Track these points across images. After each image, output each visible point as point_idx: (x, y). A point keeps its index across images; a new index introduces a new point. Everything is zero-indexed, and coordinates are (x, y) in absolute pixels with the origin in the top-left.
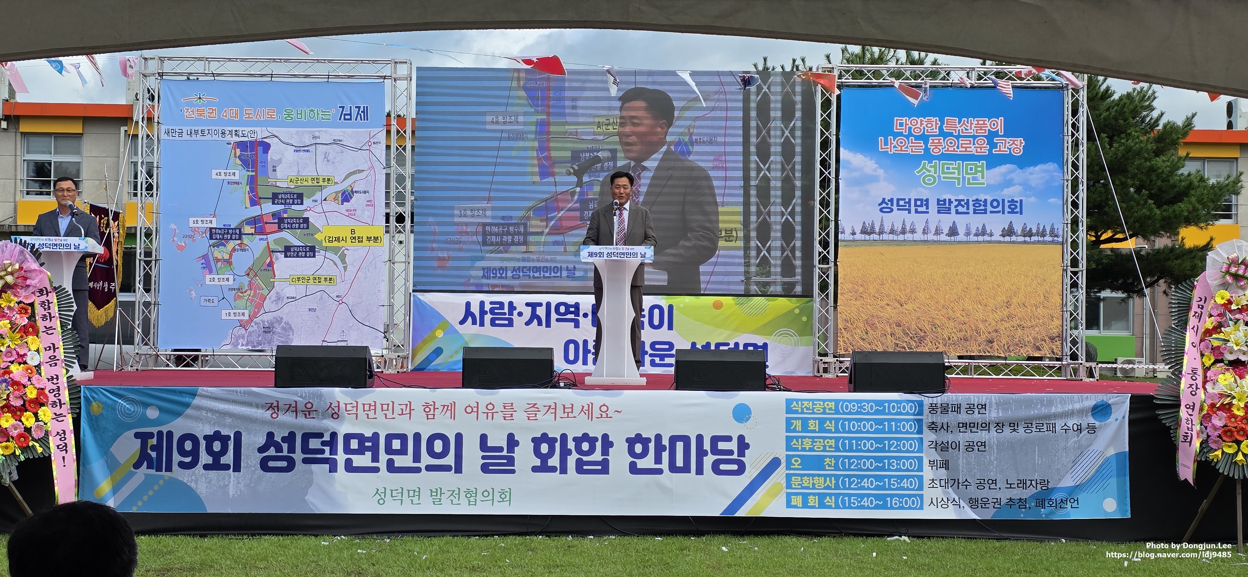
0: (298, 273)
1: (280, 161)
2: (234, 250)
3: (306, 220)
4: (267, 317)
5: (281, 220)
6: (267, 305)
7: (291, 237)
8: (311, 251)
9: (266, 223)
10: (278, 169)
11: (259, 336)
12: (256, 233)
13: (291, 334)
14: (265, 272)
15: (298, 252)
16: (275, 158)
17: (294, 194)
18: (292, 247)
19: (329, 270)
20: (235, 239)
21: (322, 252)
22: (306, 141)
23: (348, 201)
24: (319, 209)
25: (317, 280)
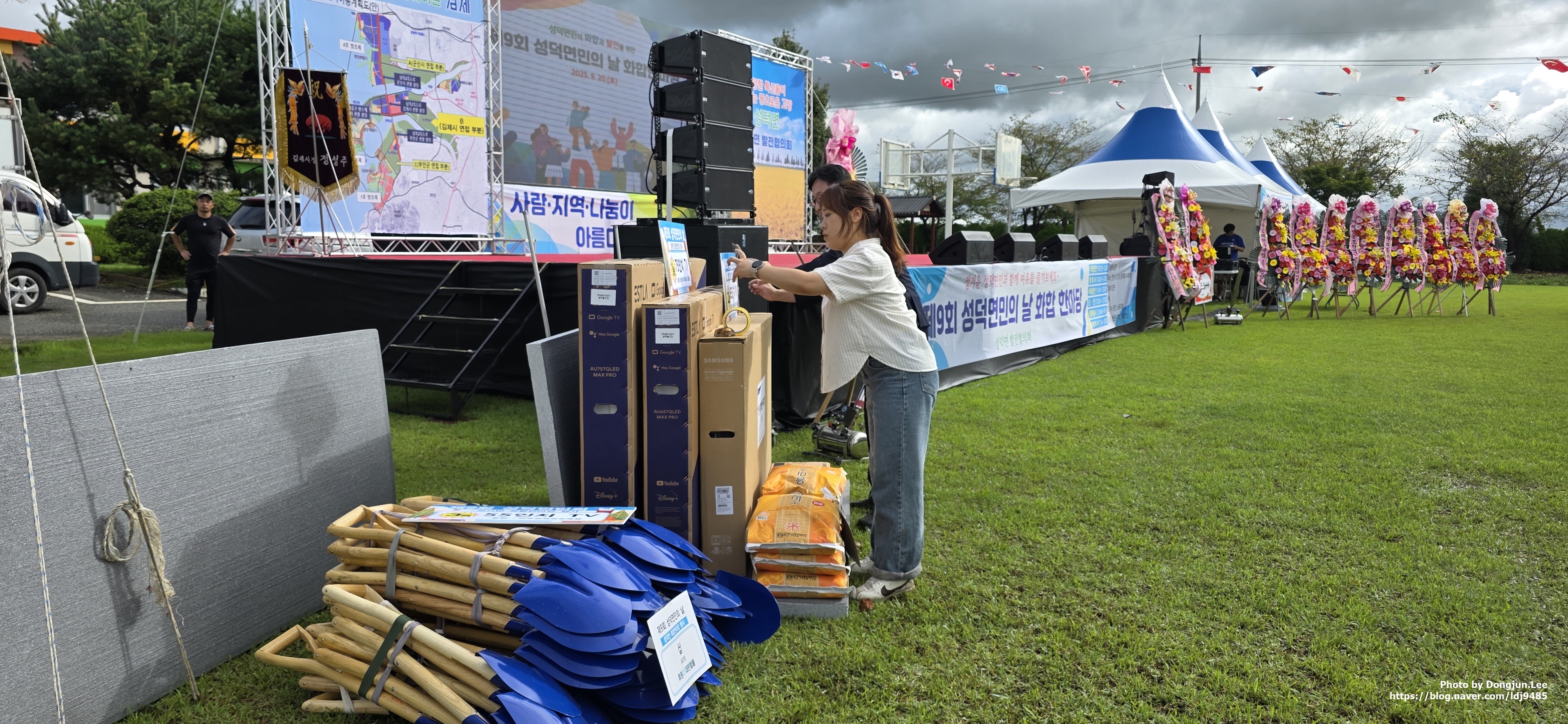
0: (420, 158)
1: (399, 41)
2: (364, 129)
3: (424, 105)
4: (397, 201)
5: (403, 103)
6: (397, 188)
7: (412, 121)
8: (429, 137)
9: (391, 104)
10: (398, 48)
11: (391, 219)
12: (382, 113)
13: (417, 218)
14: (392, 155)
15: (418, 137)
16: (394, 37)
17: (413, 77)
18: (414, 131)
19: (444, 157)
20: (366, 118)
21: (438, 139)
22: (420, 24)
23: (457, 90)
24: (434, 95)
25: (435, 165)
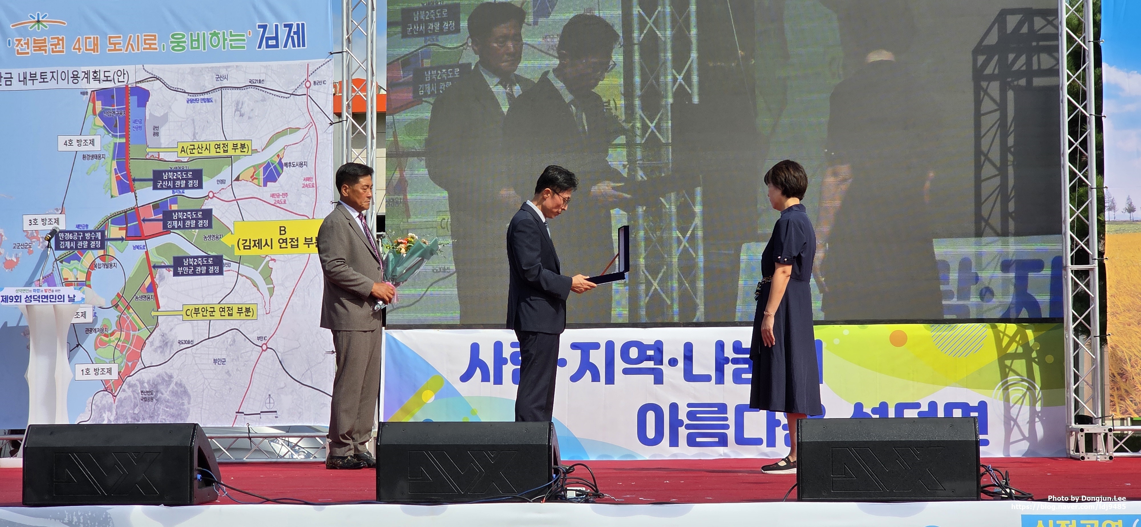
0: (197, 299)
1: (165, 118)
2: (93, 266)
3: (208, 214)
4: (148, 376)
5: (168, 216)
6: (148, 355)
7: (183, 243)
8: (215, 264)
9: (144, 220)
10: (162, 131)
11: (135, 406)
12: (128, 238)
13: (186, 402)
14: (143, 302)
15: (195, 267)
16: (157, 114)
17: (187, 171)
18: (186, 258)
19: (245, 295)
20: (96, 248)
21: (234, 266)
22: (207, 84)
23: (275, 180)
24: (228, 195)
25: (227, 311)
